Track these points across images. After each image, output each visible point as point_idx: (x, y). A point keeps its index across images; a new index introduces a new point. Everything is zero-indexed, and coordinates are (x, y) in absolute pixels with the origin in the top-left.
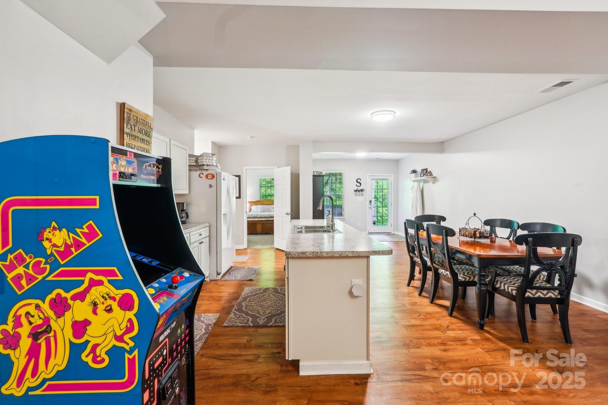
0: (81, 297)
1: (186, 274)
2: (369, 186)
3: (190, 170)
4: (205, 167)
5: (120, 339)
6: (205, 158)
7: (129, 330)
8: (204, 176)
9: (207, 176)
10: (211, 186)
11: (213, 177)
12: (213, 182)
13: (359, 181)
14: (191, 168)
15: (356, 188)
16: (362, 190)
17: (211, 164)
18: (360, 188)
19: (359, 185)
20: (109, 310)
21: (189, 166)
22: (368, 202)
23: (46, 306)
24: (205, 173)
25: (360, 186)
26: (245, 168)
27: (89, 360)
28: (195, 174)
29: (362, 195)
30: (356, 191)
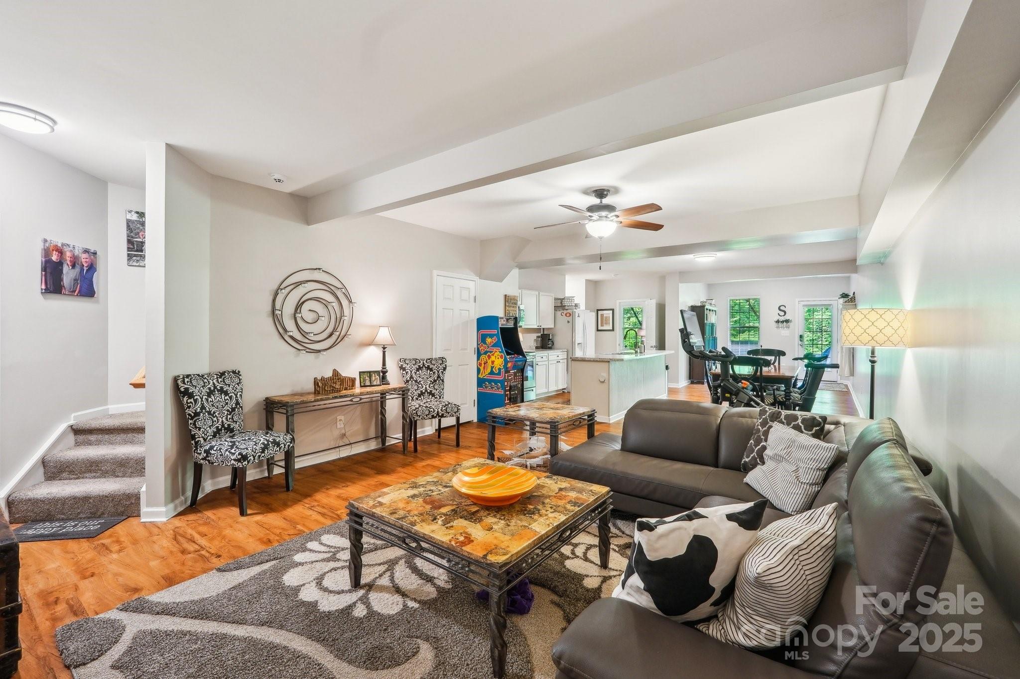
0: (493, 355)
1: (521, 357)
2: (797, 314)
3: (555, 310)
4: (566, 308)
5: (500, 366)
6: (566, 300)
7: (502, 364)
8: (564, 315)
9: (566, 315)
10: (568, 322)
11: (570, 315)
12: (570, 319)
13: (782, 308)
14: (556, 308)
15: (777, 318)
16: (787, 321)
17: (570, 305)
18: (782, 319)
19: (782, 313)
20: (498, 358)
21: (555, 307)
22: (797, 338)
23: (486, 357)
24: (565, 312)
25: (784, 316)
26: (618, 302)
27: (494, 370)
28: (559, 313)
29: (788, 327)
30: (778, 322)
